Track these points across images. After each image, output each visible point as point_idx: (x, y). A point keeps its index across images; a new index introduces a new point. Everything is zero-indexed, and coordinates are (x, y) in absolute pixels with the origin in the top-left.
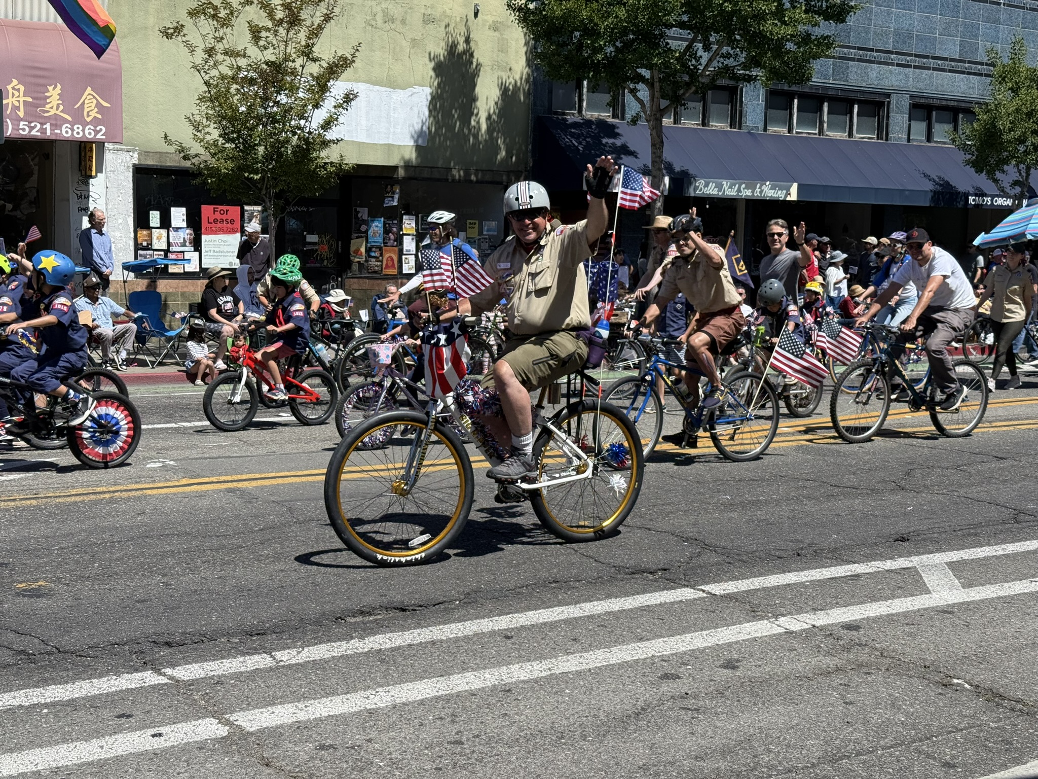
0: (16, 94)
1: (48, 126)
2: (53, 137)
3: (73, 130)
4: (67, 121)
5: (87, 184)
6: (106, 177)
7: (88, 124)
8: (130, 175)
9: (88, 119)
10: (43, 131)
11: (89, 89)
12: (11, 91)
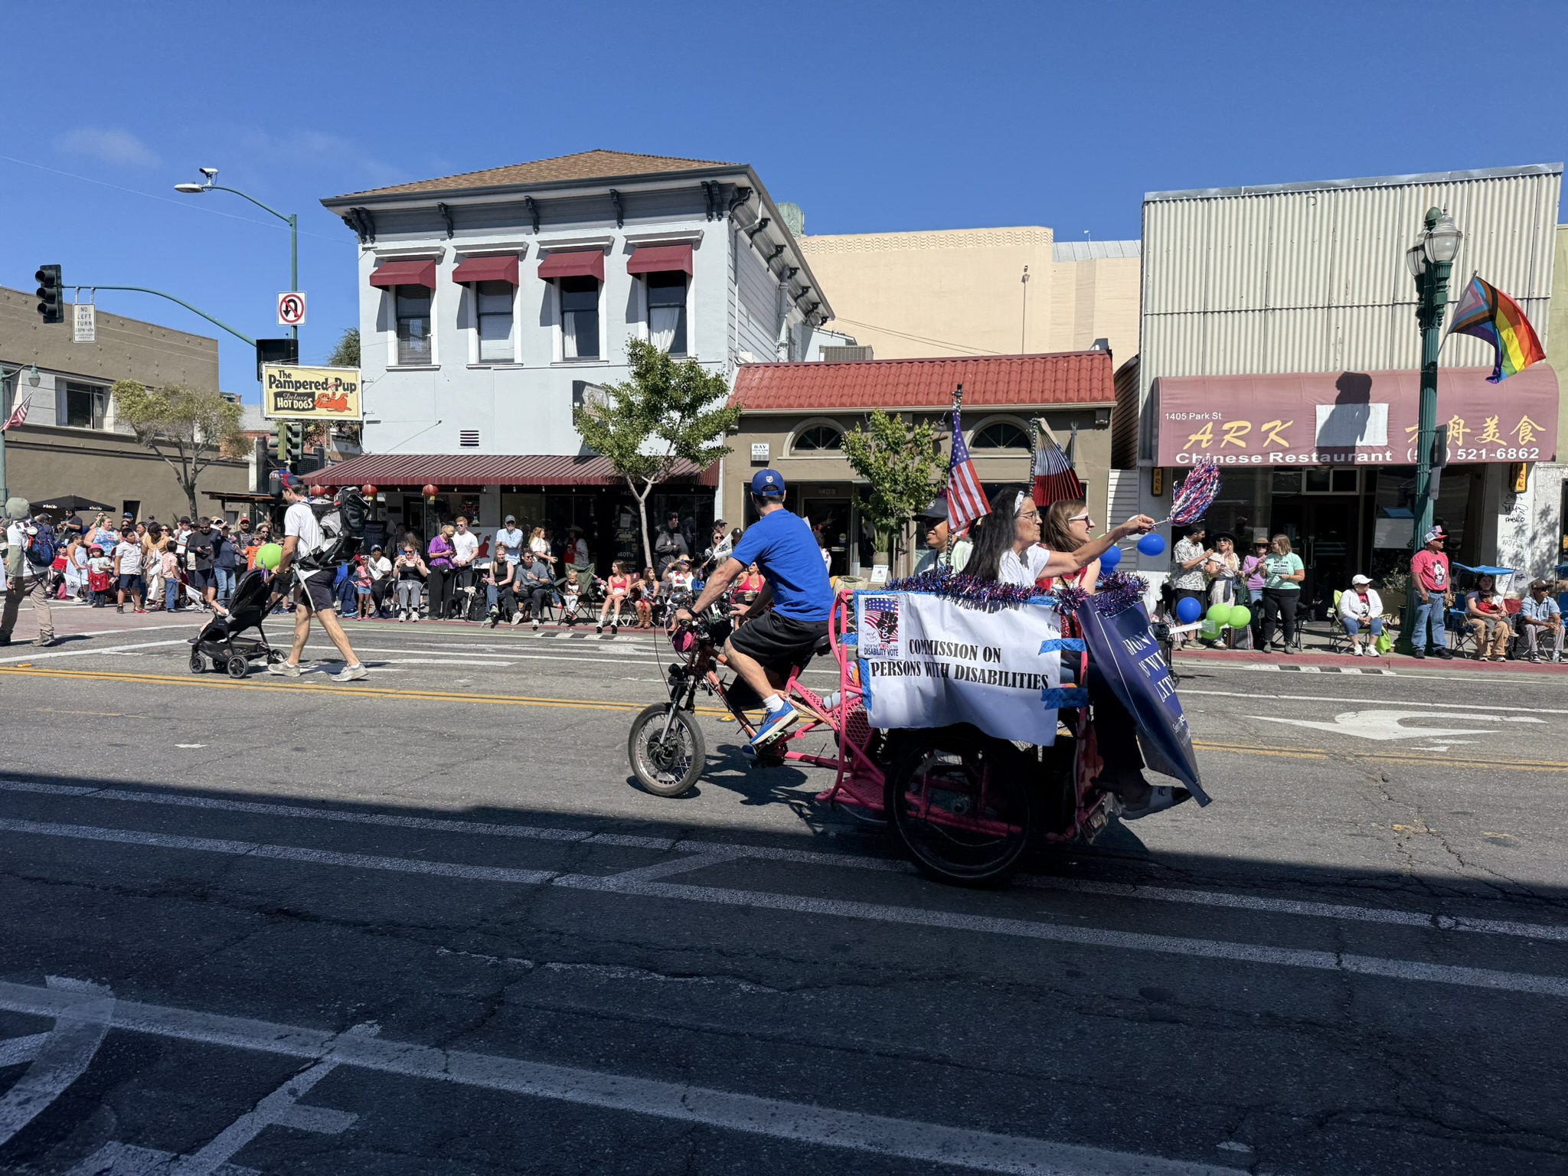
0: (1457, 427)
1: (1484, 451)
2: (1488, 461)
3: (1507, 453)
4: (1501, 446)
5: (1515, 498)
6: (1535, 491)
7: (1522, 447)
8: (1559, 489)
9: (1523, 443)
10: (1479, 455)
11: (1525, 418)
12: (1452, 425)
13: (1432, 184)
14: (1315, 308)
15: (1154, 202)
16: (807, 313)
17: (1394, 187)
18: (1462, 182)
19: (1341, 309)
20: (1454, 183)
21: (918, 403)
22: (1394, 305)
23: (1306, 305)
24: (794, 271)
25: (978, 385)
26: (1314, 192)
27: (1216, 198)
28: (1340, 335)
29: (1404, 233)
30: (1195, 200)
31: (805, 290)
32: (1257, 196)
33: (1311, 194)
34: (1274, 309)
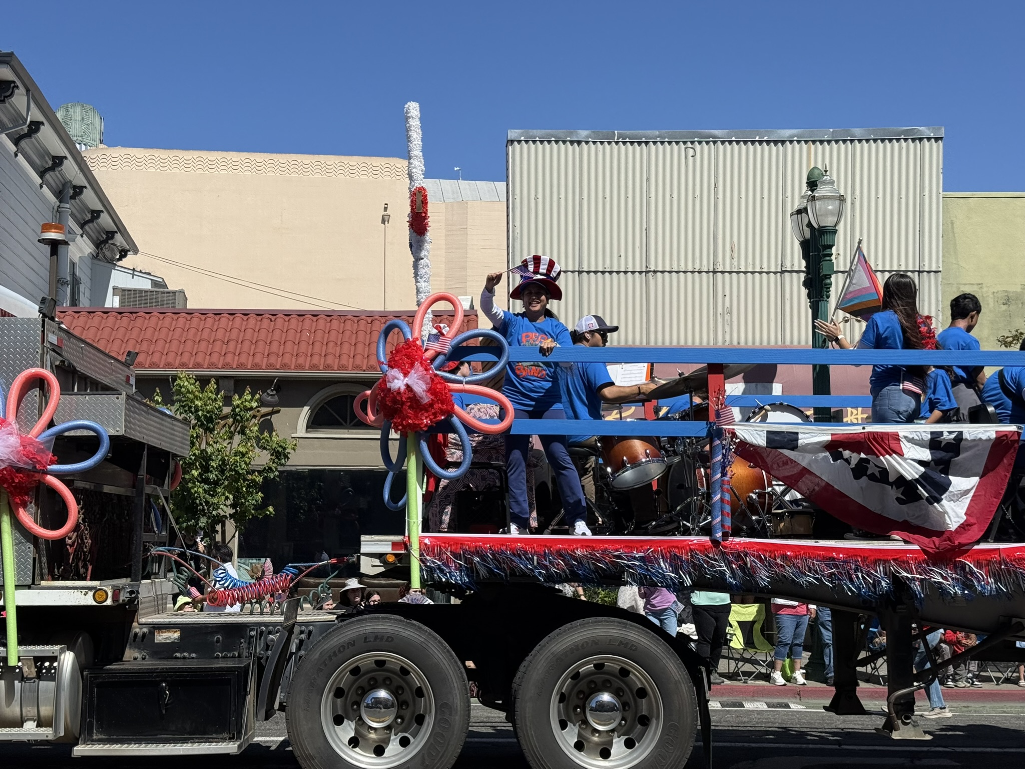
0: (854, 412)
13: (814, 142)
14: (700, 272)
15: (519, 142)
16: (99, 244)
17: (776, 142)
18: (844, 141)
19: (727, 274)
20: (837, 142)
21: (241, 366)
22: (782, 272)
23: (690, 269)
24: (78, 190)
25: (317, 345)
26: (692, 143)
27: (587, 142)
28: (727, 304)
29: (789, 193)
30: (564, 142)
31: (96, 214)
32: (632, 143)
33: (689, 144)
34: (655, 272)
